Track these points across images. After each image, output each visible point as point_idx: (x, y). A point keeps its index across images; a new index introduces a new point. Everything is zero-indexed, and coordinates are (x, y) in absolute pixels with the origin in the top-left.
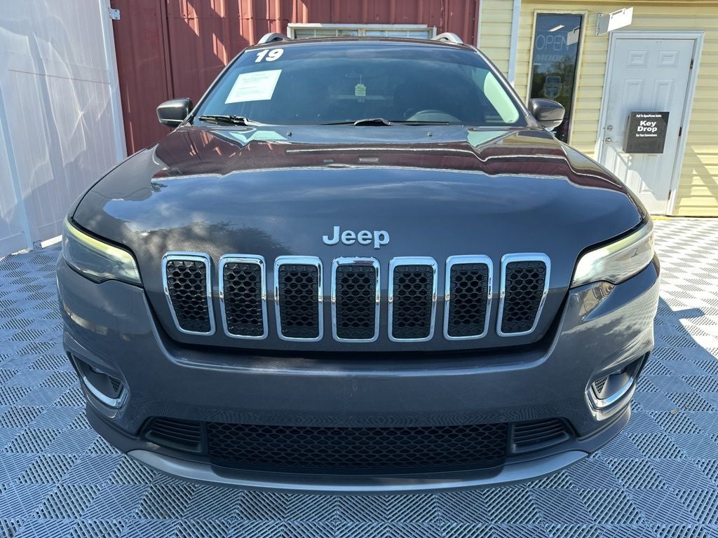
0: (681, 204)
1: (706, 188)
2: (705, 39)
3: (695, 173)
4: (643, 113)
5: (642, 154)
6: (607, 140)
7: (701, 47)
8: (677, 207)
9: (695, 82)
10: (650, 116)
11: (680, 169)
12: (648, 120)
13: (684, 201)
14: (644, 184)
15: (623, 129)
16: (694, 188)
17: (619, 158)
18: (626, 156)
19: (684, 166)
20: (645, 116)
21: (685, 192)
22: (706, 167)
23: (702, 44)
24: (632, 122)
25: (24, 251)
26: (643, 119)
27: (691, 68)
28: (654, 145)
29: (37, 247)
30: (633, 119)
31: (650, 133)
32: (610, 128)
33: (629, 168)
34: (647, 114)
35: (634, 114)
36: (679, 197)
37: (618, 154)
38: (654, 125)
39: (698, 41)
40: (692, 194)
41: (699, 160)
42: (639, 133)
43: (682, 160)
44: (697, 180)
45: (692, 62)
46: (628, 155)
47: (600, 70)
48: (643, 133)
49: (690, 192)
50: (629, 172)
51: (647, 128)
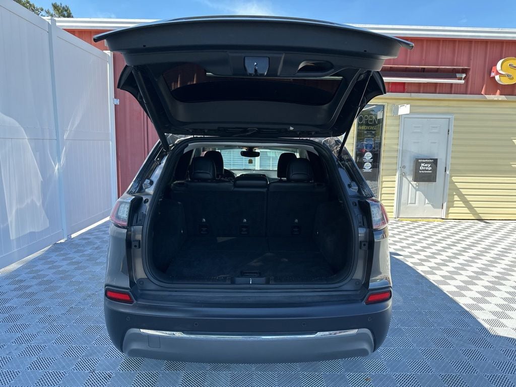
0: (449, 212)
1: (461, 202)
2: (455, 119)
3: (455, 193)
4: (422, 159)
5: (424, 183)
6: (403, 175)
7: (453, 123)
8: (447, 213)
9: (451, 142)
10: (426, 161)
11: (447, 191)
12: (426, 163)
13: (451, 210)
14: (427, 200)
15: (412, 168)
16: (455, 202)
17: (410, 185)
18: (414, 183)
19: (450, 189)
20: (424, 161)
21: (451, 205)
22: (461, 190)
23: (453, 121)
24: (416, 164)
25: (62, 241)
26: (423, 163)
27: (448, 134)
28: (430, 178)
29: (69, 238)
30: (417, 163)
31: (428, 170)
32: (404, 167)
33: (417, 190)
34: (425, 159)
35: (417, 160)
36: (448, 208)
37: (410, 182)
38: (429, 166)
39: (451, 119)
40: (455, 206)
41: (456, 186)
42: (421, 170)
43: (448, 186)
44: (456, 198)
45: (449, 131)
46: (416, 183)
47: (396, 135)
48: (423, 170)
49: (453, 205)
50: (417, 192)
51: (426, 167)
